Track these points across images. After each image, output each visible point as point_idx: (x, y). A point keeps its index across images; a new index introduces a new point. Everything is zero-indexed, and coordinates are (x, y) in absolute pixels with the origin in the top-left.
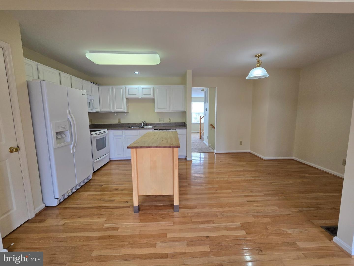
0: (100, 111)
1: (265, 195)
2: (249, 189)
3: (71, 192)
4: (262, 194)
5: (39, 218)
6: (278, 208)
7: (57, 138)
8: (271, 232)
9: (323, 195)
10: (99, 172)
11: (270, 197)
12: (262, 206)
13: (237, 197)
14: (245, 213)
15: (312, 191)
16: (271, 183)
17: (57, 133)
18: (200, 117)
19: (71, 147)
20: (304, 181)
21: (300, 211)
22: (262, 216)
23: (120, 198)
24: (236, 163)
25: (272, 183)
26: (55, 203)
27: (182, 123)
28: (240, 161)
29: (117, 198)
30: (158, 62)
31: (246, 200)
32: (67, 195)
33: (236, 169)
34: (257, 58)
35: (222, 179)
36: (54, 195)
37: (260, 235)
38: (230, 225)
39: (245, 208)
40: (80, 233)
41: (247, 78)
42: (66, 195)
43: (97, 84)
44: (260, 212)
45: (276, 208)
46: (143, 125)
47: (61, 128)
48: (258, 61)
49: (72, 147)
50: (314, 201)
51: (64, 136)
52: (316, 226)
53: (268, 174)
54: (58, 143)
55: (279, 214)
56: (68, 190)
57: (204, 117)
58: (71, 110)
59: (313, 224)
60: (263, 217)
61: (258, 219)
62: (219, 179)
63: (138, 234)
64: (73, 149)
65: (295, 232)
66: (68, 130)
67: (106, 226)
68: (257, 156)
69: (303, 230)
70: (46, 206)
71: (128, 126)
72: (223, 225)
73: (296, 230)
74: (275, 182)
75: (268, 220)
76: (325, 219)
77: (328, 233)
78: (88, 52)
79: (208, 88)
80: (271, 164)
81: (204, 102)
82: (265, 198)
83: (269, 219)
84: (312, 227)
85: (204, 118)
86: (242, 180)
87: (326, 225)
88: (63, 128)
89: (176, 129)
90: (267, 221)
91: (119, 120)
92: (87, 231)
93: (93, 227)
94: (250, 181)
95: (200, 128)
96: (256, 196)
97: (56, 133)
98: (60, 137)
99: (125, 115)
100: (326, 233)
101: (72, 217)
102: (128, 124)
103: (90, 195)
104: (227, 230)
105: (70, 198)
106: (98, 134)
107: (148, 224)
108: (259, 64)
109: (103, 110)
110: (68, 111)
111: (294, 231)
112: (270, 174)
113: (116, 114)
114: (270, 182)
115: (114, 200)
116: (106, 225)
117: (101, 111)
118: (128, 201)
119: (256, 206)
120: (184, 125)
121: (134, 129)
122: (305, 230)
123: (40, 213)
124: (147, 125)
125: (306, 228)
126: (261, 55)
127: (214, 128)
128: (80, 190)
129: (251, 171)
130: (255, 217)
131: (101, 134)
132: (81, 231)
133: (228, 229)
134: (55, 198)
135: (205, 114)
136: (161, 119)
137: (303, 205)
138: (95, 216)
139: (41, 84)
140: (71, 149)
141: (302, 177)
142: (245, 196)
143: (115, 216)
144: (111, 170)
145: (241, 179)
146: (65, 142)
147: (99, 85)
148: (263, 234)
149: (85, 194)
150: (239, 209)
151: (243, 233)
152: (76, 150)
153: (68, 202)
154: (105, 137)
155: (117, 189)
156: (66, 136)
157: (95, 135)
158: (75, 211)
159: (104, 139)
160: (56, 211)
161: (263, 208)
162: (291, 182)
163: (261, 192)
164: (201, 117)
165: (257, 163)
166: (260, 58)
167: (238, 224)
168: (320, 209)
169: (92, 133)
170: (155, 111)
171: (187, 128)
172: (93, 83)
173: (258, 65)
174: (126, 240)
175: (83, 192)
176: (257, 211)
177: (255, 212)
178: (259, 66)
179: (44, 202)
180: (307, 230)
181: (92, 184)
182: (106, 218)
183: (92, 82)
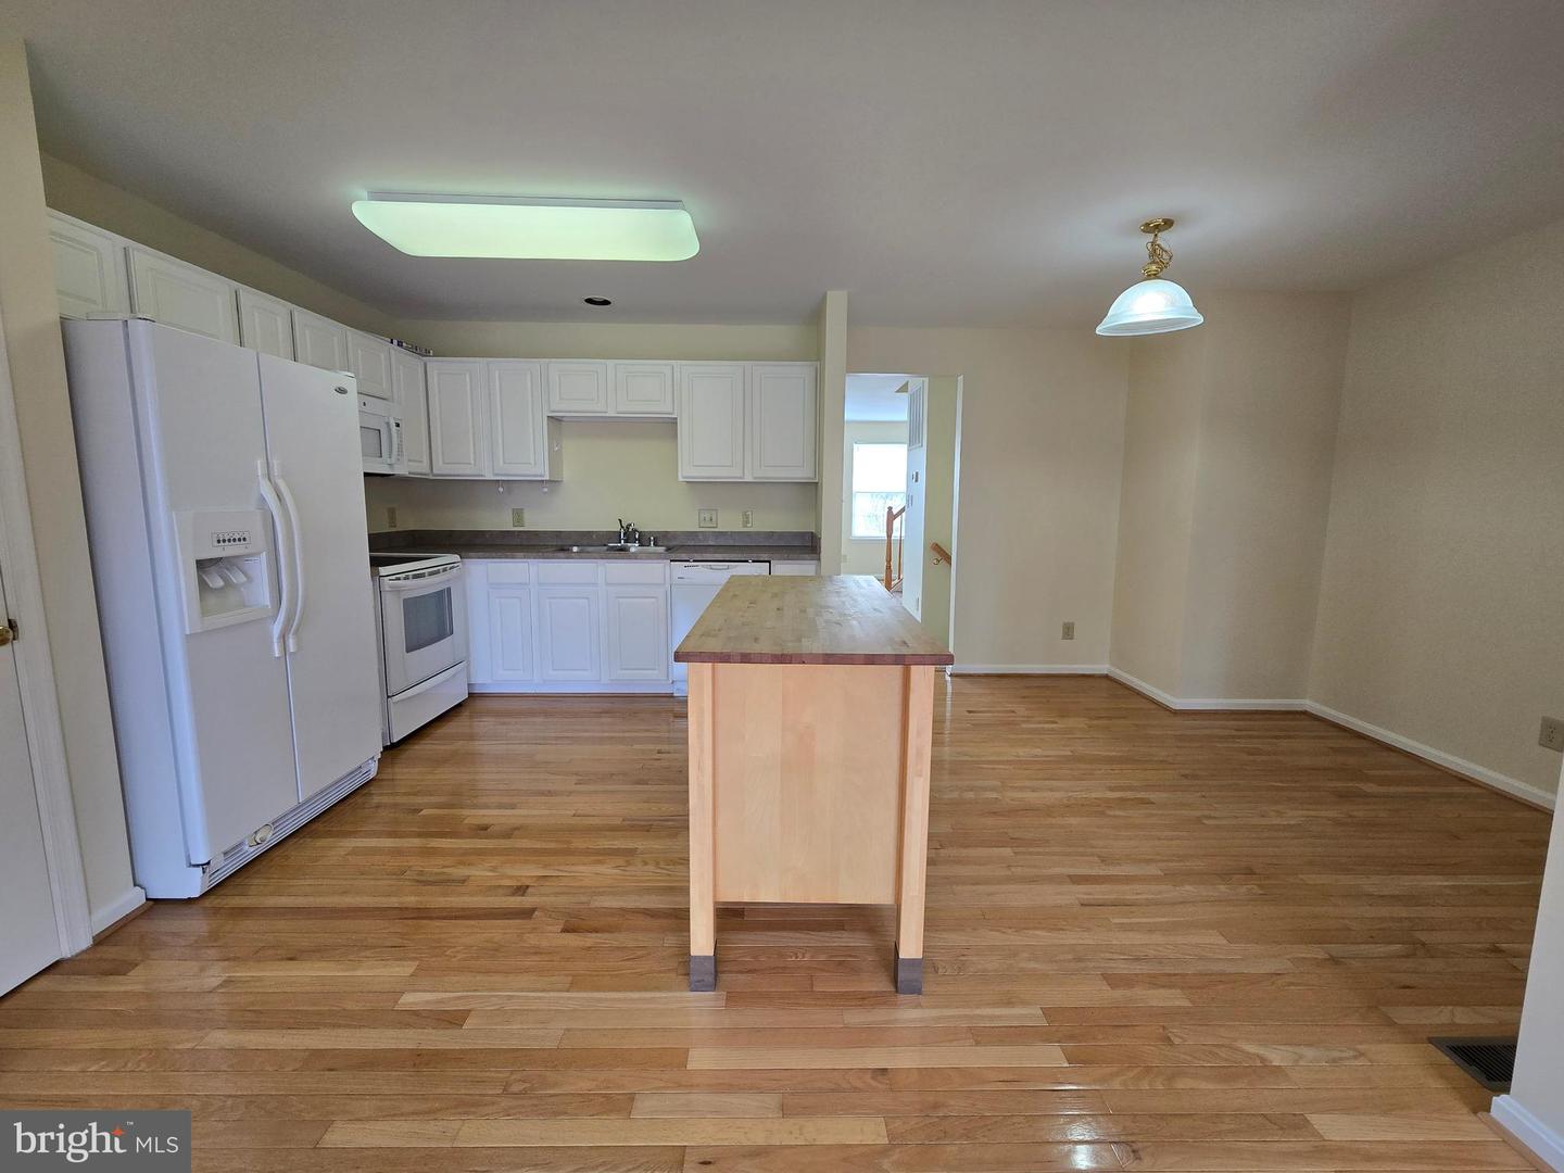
0: (428, 471)
1: (1170, 877)
2: (1093, 847)
3: (270, 838)
4: (1153, 870)
5: (110, 952)
6: (1225, 942)
7: (203, 585)
8: (1189, 1058)
9: (1446, 887)
10: (416, 747)
11: (1188, 888)
12: (1151, 929)
13: (1033, 880)
14: (1069, 961)
15: (1394, 867)
16: (1199, 820)
17: (202, 565)
18: (890, 508)
19: (276, 629)
20: (1355, 813)
21: (1334, 961)
22: (1149, 975)
23: (491, 871)
24: (1040, 723)
25: (1205, 822)
26: (192, 885)
27: (802, 535)
28: (1064, 714)
29: (479, 872)
30: (691, 249)
31: (1077, 899)
32: (251, 852)
33: (1038, 751)
34: (1150, 237)
35: (971, 795)
36: (187, 850)
37: (1131, 1074)
38: (992, 1018)
39: (1070, 938)
40: (284, 1031)
41: (1099, 330)
42: (247, 847)
43: (420, 349)
44: (1137, 959)
45: (1214, 939)
46: (626, 541)
47: (224, 541)
48: (1155, 252)
49: (279, 631)
50: (1401, 911)
51: (238, 578)
52: (1410, 1035)
53: (1185, 776)
54: (205, 612)
55: (1230, 968)
56: (255, 829)
57: (903, 510)
58: (275, 463)
59: (1391, 1023)
60: (1154, 981)
61: (1128, 993)
62: (955, 795)
63: (553, 1045)
64: (283, 637)
65: (1302, 1063)
66: (259, 554)
67: (410, 1003)
68: (1139, 694)
69: (1344, 1055)
70: (147, 899)
71: (558, 545)
72: (959, 1017)
73: (1309, 1053)
74: (1217, 814)
75: (1174, 999)
76: (1452, 1005)
77: (1462, 1072)
78: (365, 194)
79: (926, 380)
80: (1207, 732)
81: (906, 446)
82: (1169, 892)
83: (1179, 991)
84: (1387, 1041)
85: (904, 514)
86: (1065, 801)
87: (1455, 1034)
88: (234, 540)
89: (769, 562)
90: (1169, 1004)
91: (518, 515)
92: (316, 1026)
93: (350, 1006)
94: (1098, 809)
95: (889, 561)
96: (1128, 880)
97: (197, 561)
98: (220, 583)
99: (546, 493)
100: (1458, 1072)
101: (258, 955)
102: (558, 534)
103: (355, 852)
104: (978, 1043)
105: (264, 863)
106: (415, 577)
107: (606, 1000)
108: (1158, 267)
109: (443, 468)
110: (260, 463)
111: (1301, 1057)
112: (1195, 777)
113: (501, 489)
114: (1198, 813)
115: (463, 881)
116: (410, 1000)
117: (435, 471)
118: (528, 887)
119: (1123, 928)
120: (807, 546)
121: (581, 555)
122: (1352, 1053)
123: (116, 931)
124: (643, 539)
125: (1359, 1047)
126: (1168, 223)
127: (948, 558)
128: (319, 826)
129: (1110, 760)
130: (1113, 980)
131: (431, 574)
132: (292, 1021)
133: (981, 1036)
134: (193, 862)
135: (910, 499)
136: (707, 516)
137: (1350, 929)
138: (368, 953)
139: (127, 336)
140: (275, 640)
141: (1344, 796)
142: (1076, 880)
143: (460, 956)
144: (471, 737)
145: (1058, 795)
146: (245, 606)
147: (426, 353)
148: (1148, 1069)
149: (338, 849)
150: (1043, 937)
151: (1051, 1056)
152: (299, 645)
153: (256, 881)
154: (449, 589)
155: (485, 828)
156: (250, 579)
157: (399, 579)
158: (281, 924)
159: (442, 599)
160: (196, 925)
161: (1157, 938)
162: (1293, 816)
163: (1148, 861)
164: (895, 511)
165: (1137, 725)
166: (1167, 239)
167: (1029, 1014)
168: (1429, 951)
169: (383, 570)
170: (681, 479)
171: (819, 559)
172: (400, 344)
173: (1154, 267)
174: (493, 1074)
175: (329, 834)
176: (1124, 954)
177: (1115, 957)
178: (1156, 276)
179: (140, 880)
180: (1362, 1054)
181: (376, 800)
182: (417, 963)
183: (395, 342)
